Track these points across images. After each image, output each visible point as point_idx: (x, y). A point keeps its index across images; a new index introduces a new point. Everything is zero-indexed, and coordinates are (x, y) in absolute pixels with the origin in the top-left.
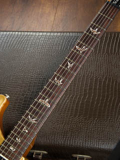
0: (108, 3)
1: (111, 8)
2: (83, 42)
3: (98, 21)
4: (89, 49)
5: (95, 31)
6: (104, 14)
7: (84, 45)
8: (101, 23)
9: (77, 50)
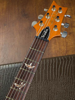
0: (37, 38)
1: (40, 42)
2: (21, 78)
3: (31, 56)
4: (27, 85)
5: (30, 66)
6: (35, 48)
7: (22, 82)
8: (34, 57)
9: (16, 88)
